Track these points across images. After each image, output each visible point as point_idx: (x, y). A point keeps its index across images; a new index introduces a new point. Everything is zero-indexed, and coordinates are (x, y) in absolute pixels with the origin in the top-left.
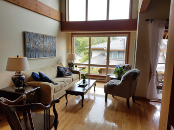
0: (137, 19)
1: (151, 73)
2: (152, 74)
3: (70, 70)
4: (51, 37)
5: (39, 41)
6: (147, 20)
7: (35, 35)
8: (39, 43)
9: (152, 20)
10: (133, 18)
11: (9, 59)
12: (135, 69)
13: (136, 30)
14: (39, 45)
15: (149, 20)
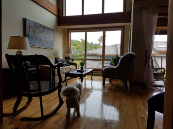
0: (131, 12)
1: (147, 57)
2: (148, 59)
3: (67, 62)
4: (49, 29)
5: (38, 30)
6: (141, 8)
7: (34, 23)
8: (38, 32)
9: (145, 8)
10: (127, 11)
11: (11, 37)
12: (131, 52)
13: (130, 22)
14: (38, 34)
15: (143, 8)
